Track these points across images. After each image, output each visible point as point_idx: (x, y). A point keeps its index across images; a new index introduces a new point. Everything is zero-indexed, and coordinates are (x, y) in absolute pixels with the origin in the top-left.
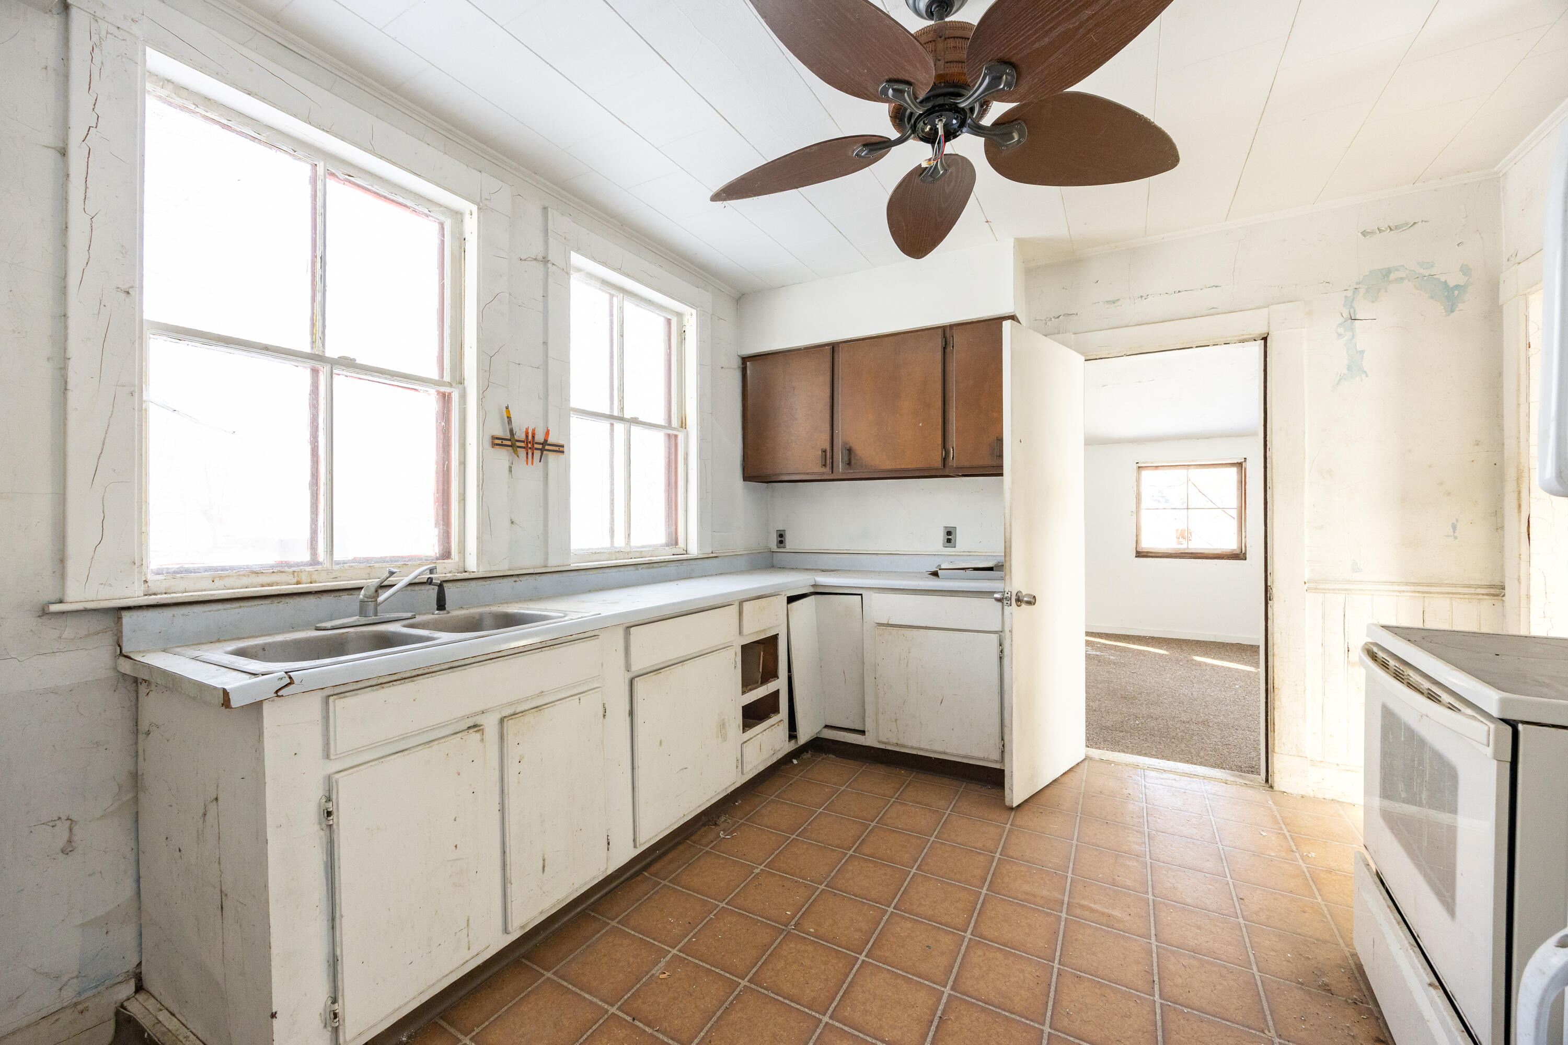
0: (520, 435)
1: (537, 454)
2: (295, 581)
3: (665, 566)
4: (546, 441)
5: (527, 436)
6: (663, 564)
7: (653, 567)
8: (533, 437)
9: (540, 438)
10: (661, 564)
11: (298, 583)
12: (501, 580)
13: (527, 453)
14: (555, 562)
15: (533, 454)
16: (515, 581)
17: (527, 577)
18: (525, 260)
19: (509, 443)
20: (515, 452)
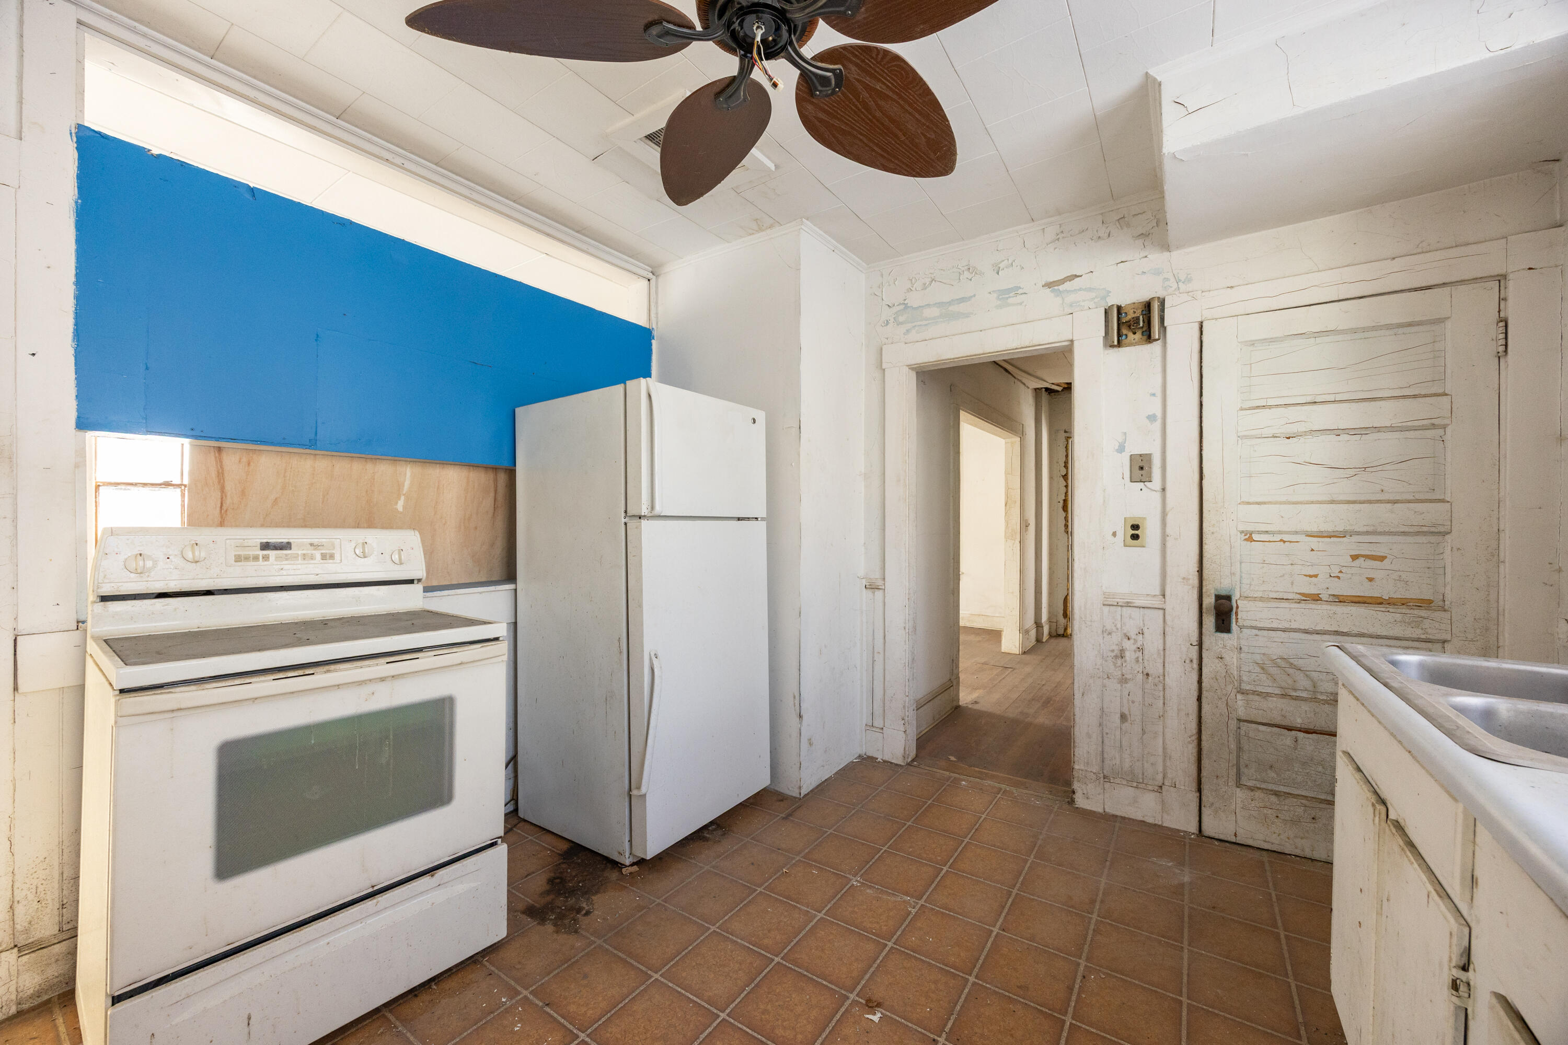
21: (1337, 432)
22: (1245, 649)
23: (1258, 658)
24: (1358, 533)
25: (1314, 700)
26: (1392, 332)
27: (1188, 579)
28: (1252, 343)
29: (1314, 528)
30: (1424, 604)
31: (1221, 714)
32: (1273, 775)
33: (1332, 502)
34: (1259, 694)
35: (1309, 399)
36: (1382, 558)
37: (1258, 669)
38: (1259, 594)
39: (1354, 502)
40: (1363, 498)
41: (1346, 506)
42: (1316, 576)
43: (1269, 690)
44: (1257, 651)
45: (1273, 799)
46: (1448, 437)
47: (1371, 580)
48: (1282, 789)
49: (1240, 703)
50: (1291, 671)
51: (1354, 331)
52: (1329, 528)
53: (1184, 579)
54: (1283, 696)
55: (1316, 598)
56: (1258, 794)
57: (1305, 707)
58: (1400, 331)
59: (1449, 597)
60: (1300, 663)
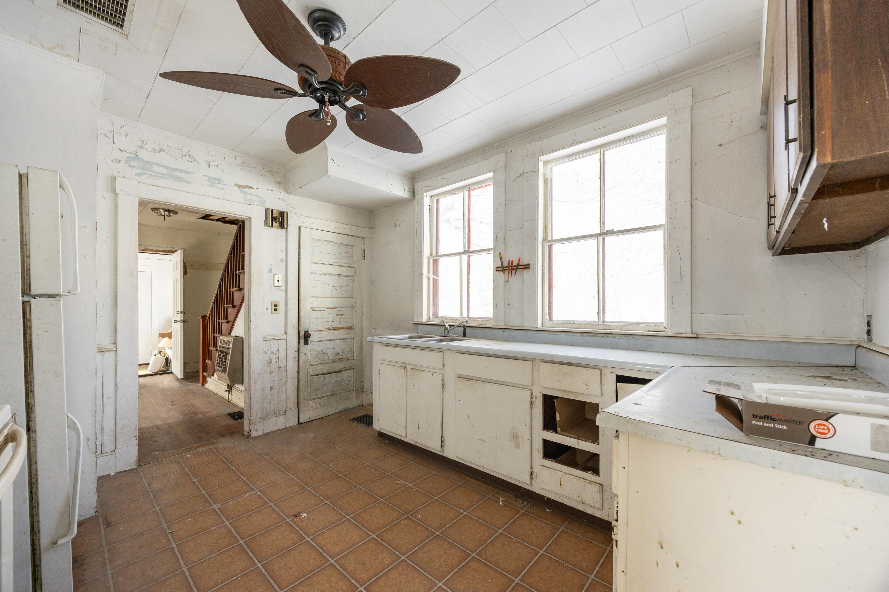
0: (506, 264)
1: (514, 271)
2: (452, 322)
3: (613, 337)
4: (518, 264)
5: (509, 264)
6: (610, 335)
7: (598, 336)
8: (512, 264)
9: (515, 263)
10: (607, 335)
11: (453, 323)
12: (497, 330)
13: (509, 272)
14: (527, 325)
15: (512, 272)
16: (503, 331)
17: (509, 330)
18: (515, 180)
19: (501, 269)
20: (504, 273)
21: (334, 275)
22: (312, 350)
23: (315, 352)
24: (338, 307)
25: (329, 363)
26: (344, 246)
27: (295, 326)
28: (314, 240)
29: (329, 306)
30: (350, 328)
31: (306, 376)
32: (319, 392)
33: (333, 297)
34: (316, 365)
35: (329, 263)
36: (342, 315)
37: (315, 356)
38: (315, 330)
39: (337, 298)
40: (339, 297)
41: (336, 299)
42: (329, 322)
43: (318, 363)
44: (315, 350)
45: (319, 400)
46: (355, 280)
47: (340, 322)
48: (321, 396)
49: (311, 369)
50: (323, 355)
51: (337, 243)
52: (332, 306)
53: (293, 326)
54: (322, 363)
55: (328, 329)
56: (316, 400)
57: (327, 366)
58: (347, 247)
59: (355, 325)
60: (325, 351)
